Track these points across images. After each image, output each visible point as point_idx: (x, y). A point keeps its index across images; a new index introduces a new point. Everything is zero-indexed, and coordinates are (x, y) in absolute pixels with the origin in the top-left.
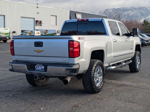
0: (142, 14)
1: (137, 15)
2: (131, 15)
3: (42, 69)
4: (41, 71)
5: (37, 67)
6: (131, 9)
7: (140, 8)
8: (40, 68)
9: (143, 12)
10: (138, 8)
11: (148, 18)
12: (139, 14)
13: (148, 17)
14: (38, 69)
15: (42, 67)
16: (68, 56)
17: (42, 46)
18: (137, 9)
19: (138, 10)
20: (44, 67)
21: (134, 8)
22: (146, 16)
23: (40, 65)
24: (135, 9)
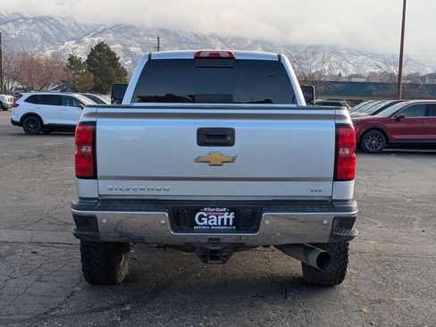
0: (46, 37)
1: (31, 37)
2: (13, 37)
3: (222, 224)
4: (218, 231)
5: (201, 216)
6: (13, 21)
7: (39, 20)
8: (215, 220)
9: (47, 29)
10: (34, 18)
11: (64, 50)
12: (36, 36)
13: (62, 47)
14: (205, 223)
15: (225, 216)
16: (332, 176)
17: (231, 144)
18: (31, 21)
19: (32, 23)
20: (232, 216)
21: (23, 18)
22: (56, 43)
23: (218, 209)
24: (26, 19)
